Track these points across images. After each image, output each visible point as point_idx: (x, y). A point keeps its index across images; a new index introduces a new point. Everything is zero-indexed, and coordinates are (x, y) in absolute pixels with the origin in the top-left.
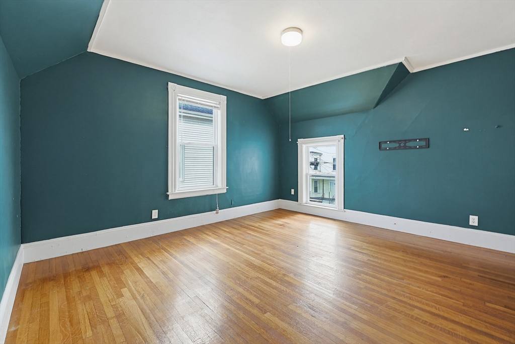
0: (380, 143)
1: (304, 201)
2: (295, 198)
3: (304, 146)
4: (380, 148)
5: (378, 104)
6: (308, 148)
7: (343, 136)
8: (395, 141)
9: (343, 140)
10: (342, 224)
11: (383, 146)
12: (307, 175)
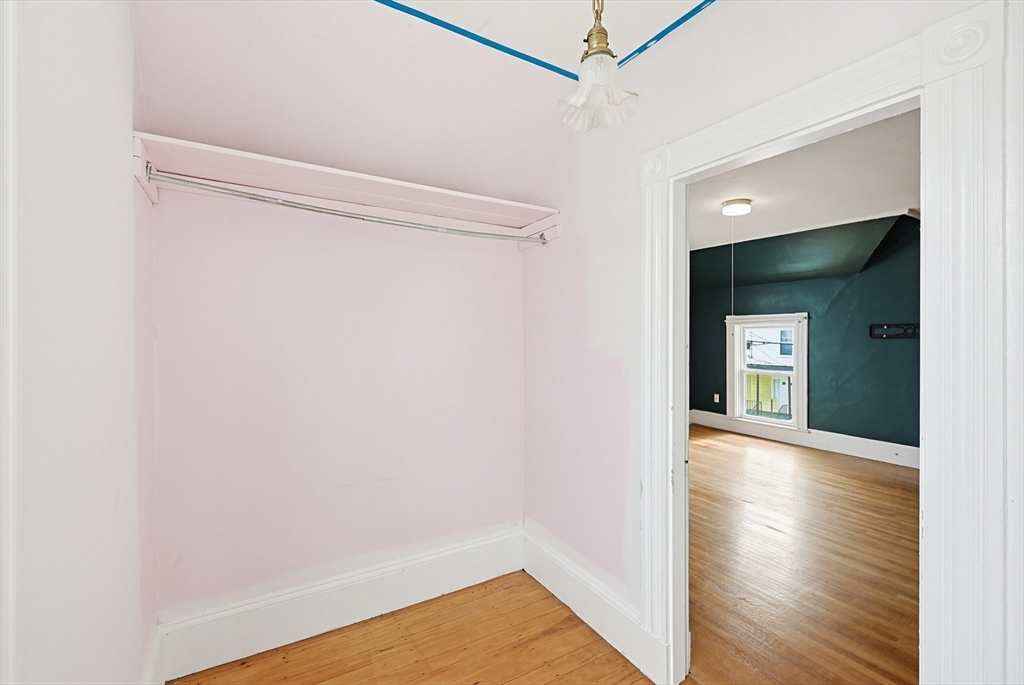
0: (871, 327)
1: (738, 412)
2: (721, 408)
3: (737, 328)
4: (871, 335)
5: (866, 267)
6: (744, 331)
7: (806, 314)
8: (897, 326)
9: (806, 321)
10: (805, 451)
11: (877, 331)
12: (742, 372)
